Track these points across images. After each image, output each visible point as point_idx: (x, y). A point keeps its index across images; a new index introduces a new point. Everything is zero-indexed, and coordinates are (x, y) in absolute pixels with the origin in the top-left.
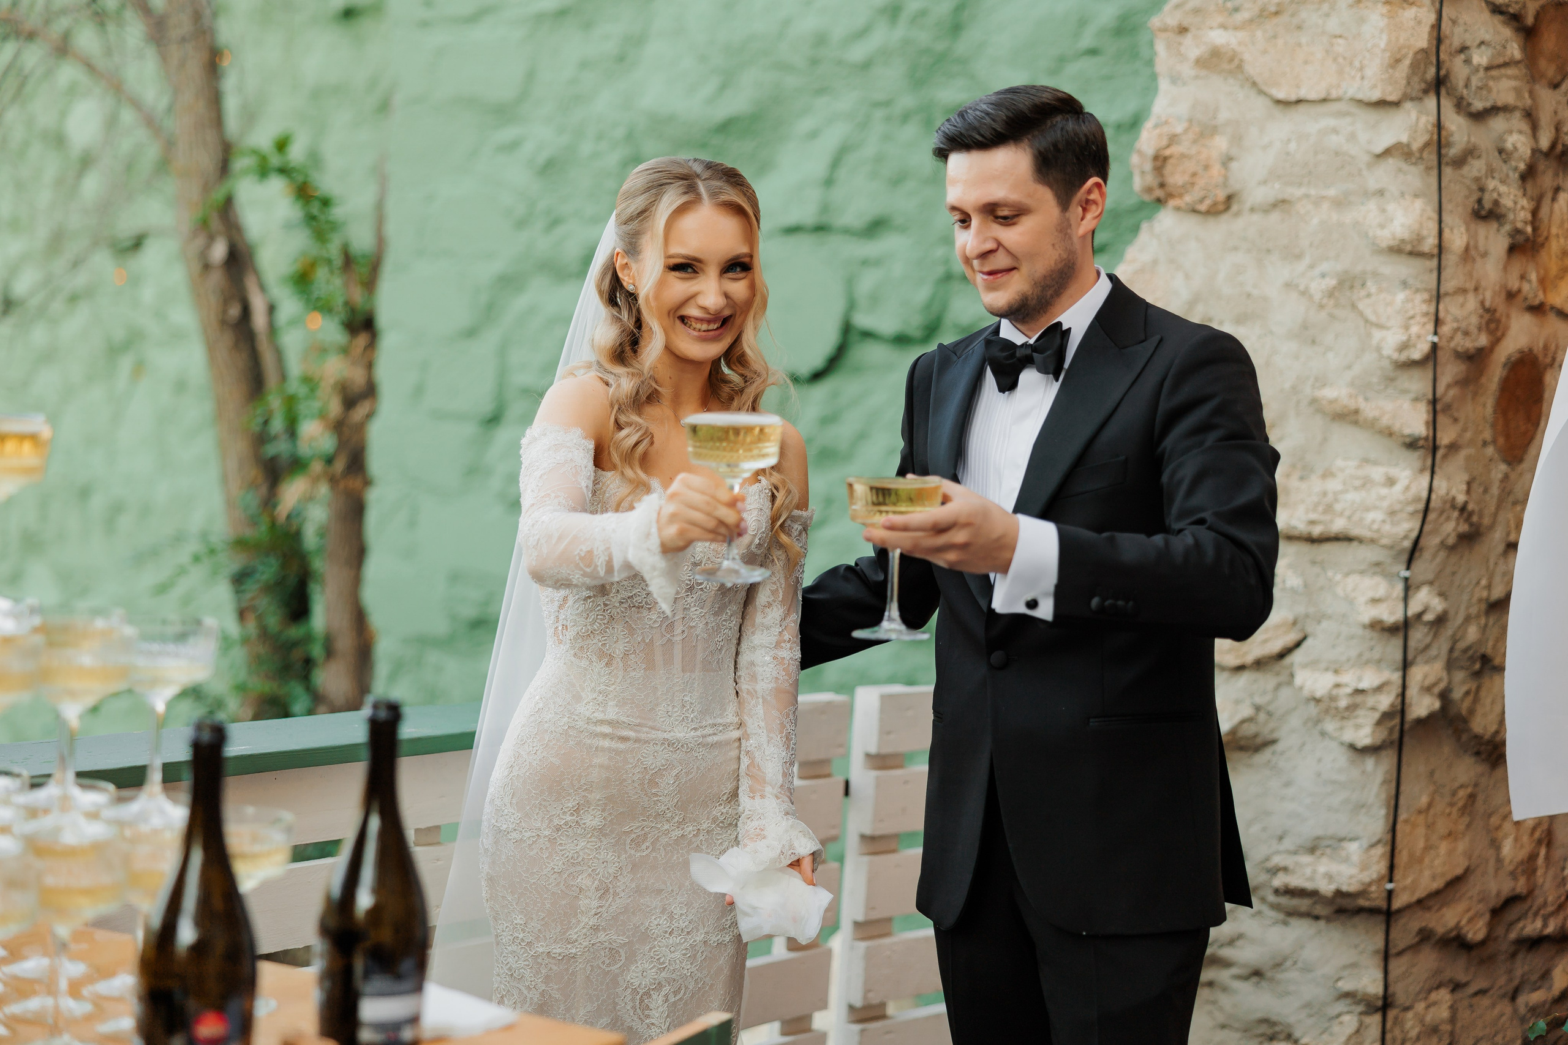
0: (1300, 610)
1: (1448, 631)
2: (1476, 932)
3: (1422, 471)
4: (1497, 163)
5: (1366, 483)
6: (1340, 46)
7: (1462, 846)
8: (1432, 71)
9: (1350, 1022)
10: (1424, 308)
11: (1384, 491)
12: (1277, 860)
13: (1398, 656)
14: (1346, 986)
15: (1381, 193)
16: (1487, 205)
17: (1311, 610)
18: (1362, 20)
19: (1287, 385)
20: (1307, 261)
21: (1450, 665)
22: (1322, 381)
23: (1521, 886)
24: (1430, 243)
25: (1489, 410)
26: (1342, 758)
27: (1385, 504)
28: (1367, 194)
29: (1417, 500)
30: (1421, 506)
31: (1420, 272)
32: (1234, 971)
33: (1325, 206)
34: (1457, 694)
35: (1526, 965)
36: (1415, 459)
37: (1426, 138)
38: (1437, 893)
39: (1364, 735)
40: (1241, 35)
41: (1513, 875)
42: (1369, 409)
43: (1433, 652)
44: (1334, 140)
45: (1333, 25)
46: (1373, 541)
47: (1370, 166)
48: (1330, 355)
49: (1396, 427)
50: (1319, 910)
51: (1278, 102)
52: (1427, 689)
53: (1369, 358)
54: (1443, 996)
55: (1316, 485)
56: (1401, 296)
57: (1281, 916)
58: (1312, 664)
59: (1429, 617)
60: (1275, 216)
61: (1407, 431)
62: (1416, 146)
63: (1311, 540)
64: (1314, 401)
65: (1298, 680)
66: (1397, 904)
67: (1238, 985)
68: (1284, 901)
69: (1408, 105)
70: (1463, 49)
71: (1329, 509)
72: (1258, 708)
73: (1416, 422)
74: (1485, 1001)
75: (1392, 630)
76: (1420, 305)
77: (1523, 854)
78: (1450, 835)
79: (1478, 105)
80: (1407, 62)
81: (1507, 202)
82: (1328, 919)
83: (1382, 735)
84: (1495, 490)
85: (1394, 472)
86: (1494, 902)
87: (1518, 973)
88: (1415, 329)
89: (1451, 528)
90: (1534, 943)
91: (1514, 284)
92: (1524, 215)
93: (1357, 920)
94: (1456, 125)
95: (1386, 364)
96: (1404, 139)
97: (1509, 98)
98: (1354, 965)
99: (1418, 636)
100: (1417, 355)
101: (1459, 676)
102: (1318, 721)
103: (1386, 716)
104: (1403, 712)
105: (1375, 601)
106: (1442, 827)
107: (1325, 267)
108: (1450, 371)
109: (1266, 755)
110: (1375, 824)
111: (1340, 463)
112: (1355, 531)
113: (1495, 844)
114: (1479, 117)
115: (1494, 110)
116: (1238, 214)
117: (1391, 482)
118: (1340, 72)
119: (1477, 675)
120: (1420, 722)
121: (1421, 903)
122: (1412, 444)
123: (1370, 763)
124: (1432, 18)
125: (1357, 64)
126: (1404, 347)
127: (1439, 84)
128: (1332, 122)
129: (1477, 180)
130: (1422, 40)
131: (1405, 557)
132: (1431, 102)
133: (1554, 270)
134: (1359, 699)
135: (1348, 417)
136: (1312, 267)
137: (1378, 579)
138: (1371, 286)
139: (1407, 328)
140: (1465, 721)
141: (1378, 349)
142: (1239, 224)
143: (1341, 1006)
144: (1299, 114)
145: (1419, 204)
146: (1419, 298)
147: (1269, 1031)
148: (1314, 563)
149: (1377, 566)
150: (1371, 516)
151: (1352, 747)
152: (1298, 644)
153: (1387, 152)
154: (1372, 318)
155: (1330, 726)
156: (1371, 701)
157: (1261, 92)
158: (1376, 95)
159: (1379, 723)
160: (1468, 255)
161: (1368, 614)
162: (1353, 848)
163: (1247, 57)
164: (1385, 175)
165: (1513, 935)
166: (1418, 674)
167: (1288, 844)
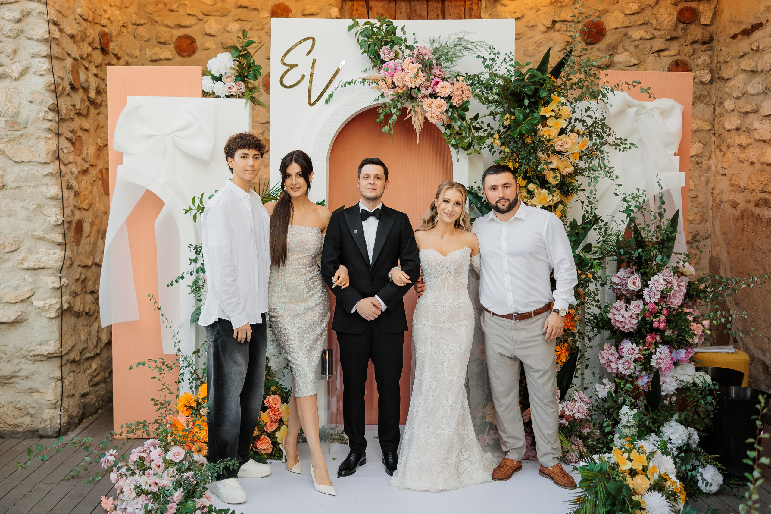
0: (33, 286)
1: (69, 287)
2: (77, 359)
3: (62, 250)
4: (71, 176)
5: (48, 254)
6: (32, 149)
7: (74, 338)
8: (57, 155)
9: (53, 384)
10: (60, 212)
11: (53, 256)
12: (31, 348)
13: (60, 295)
14: (51, 376)
15: (47, 184)
16: (70, 186)
17: (36, 286)
18: (38, 143)
19: (24, 232)
20: (27, 201)
21: (70, 295)
22: (34, 230)
23: (86, 346)
24: (60, 196)
25: (73, 234)
26: (47, 321)
27: (54, 259)
28: (43, 185)
29: (62, 257)
30: (63, 259)
31: (59, 203)
32: (20, 378)
33: (31, 188)
34: (71, 303)
35: (86, 364)
36: (60, 247)
37: (57, 171)
38: (70, 350)
39: (53, 314)
40: (4, 145)
41: (84, 343)
42: (48, 237)
43: (66, 293)
44: (33, 172)
45: (30, 143)
46: (51, 268)
47: (43, 178)
48: (36, 224)
49: (56, 240)
50: (43, 359)
51: (16, 162)
52: (66, 302)
53: (47, 224)
54: (71, 374)
55: (35, 256)
56: (54, 209)
57: (33, 362)
58: (37, 300)
59: (65, 285)
60: (17, 190)
61: (58, 241)
62: (54, 173)
63: (35, 269)
64: (32, 235)
65: (34, 304)
66: (63, 354)
67: (21, 381)
68: (33, 358)
69: (52, 163)
70: (62, 149)
71: (39, 261)
72: (22, 312)
73: (60, 239)
74: (79, 374)
75: (58, 289)
76: (59, 211)
77: (86, 338)
78: (71, 336)
79: (66, 162)
80: (51, 153)
81: (74, 185)
82: (45, 360)
83: (57, 314)
84: (75, 253)
85: (55, 251)
86: (81, 350)
87: (85, 367)
88: (58, 217)
89: (68, 263)
90: (88, 359)
91: (76, 204)
92: (77, 187)
93: (52, 359)
94: (62, 167)
95: (52, 225)
96: (52, 171)
97: (72, 160)
98: (53, 370)
99: (63, 289)
100: (59, 223)
101: (71, 297)
102: (40, 313)
103: (58, 309)
104: (62, 308)
105: (53, 282)
106: (70, 335)
107: (33, 203)
108: (66, 226)
109: (25, 323)
110: (57, 335)
111: (40, 250)
112: (46, 266)
113: (80, 337)
114: (65, 165)
115: (69, 163)
116: (6, 190)
117: (55, 254)
118: (33, 155)
119: (74, 297)
120: (65, 310)
121: (67, 353)
122: (59, 244)
123: (54, 321)
124: (57, 143)
125: (38, 153)
126: (56, 221)
127: (58, 158)
128: (32, 167)
129: (67, 180)
130: (54, 148)
131: (59, 271)
132: (57, 162)
133: (83, 200)
134: (51, 306)
135: (42, 239)
136: (29, 203)
137: (53, 277)
138: (46, 207)
139: (56, 217)
140: (73, 308)
141: (49, 222)
142: (6, 192)
143: (51, 381)
144: (22, 165)
145: (56, 187)
146: (58, 210)
147: (31, 391)
148: (35, 275)
149: (53, 274)
150: (50, 262)
151: (50, 318)
152: (33, 295)
153: (47, 175)
154: (47, 215)
155: (43, 314)
156: (54, 306)
157: (10, 159)
158: (44, 161)
159: (56, 311)
160: (67, 199)
161: (51, 286)
162: (51, 342)
163: (6, 151)
164: (47, 180)
165: (84, 358)
166: (64, 298)
167: (33, 344)
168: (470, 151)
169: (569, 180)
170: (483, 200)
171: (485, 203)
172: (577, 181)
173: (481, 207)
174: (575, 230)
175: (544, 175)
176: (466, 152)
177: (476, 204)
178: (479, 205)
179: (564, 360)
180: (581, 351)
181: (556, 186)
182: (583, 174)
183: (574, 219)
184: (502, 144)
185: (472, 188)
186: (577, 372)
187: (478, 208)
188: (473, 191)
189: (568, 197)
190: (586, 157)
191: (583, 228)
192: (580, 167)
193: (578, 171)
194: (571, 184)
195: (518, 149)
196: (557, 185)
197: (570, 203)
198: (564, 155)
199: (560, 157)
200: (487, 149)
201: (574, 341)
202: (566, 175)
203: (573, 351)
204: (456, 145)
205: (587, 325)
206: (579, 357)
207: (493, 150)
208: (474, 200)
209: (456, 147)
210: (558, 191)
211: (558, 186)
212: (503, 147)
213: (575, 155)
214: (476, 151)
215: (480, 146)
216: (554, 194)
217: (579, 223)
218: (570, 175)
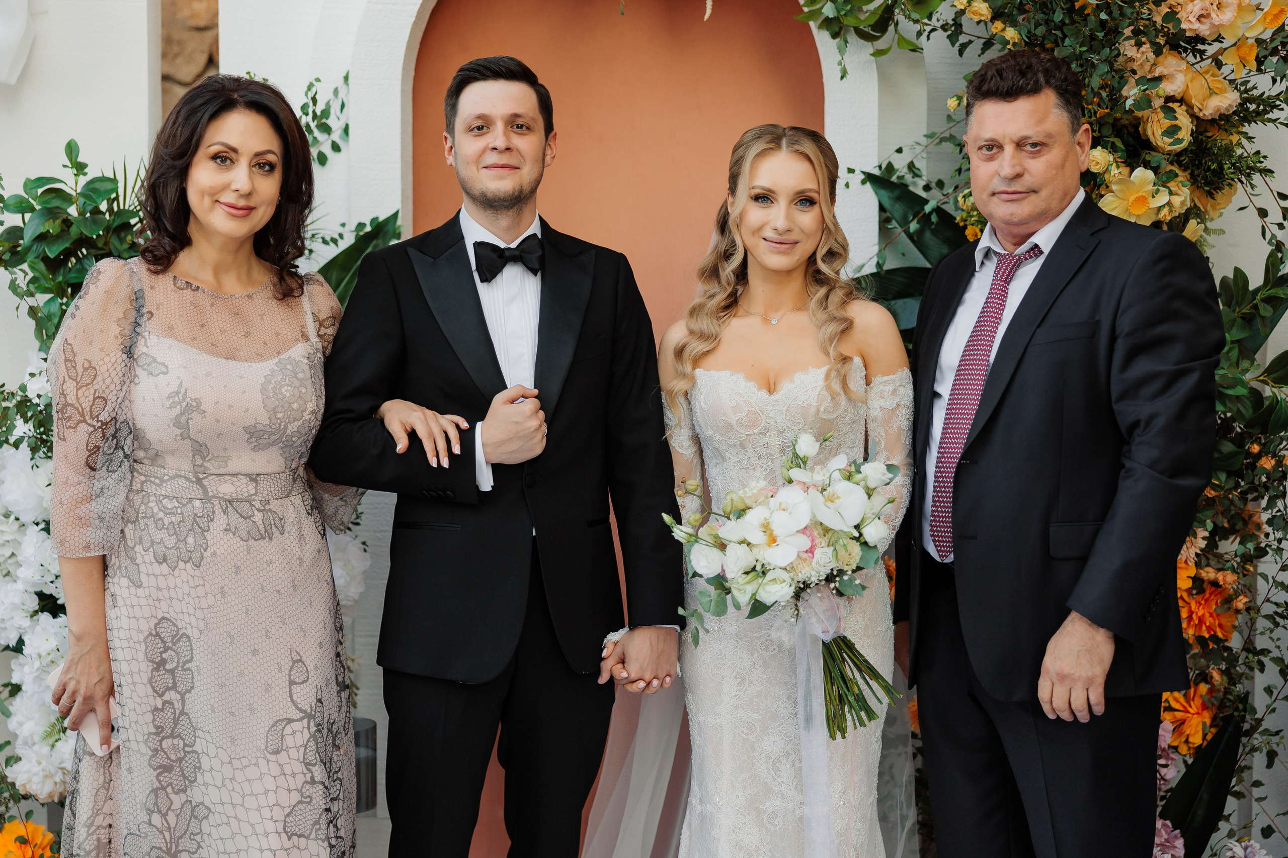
168: (881, 44)
169: (1221, 139)
170: (928, 208)
171: (934, 218)
172: (1250, 139)
173: (920, 232)
174: (1239, 304)
175: (1137, 123)
176: (869, 48)
177: (904, 223)
178: (914, 226)
179: (1197, 740)
180: (1254, 711)
181: (1176, 158)
182: (1271, 116)
183: (1237, 271)
184: (997, 15)
185: (890, 168)
186: (1240, 781)
187: (910, 236)
188: (894, 179)
189: (1219, 196)
190: (1275, 59)
191: (1268, 300)
192: (1255, 93)
193: (1252, 107)
194: (1228, 150)
195: (1049, 31)
196: (1179, 154)
197: (1221, 214)
198: (1202, 52)
199: (1191, 58)
200: (940, 37)
201: (1232, 678)
202: (1213, 121)
203: (1228, 712)
204: (836, 19)
205: (1277, 625)
206: (1246, 726)
207: (963, 39)
208: (897, 210)
209: (835, 28)
210: (1182, 176)
211: (1185, 159)
212: (999, 25)
213: (1244, 51)
214: (902, 41)
215: (918, 27)
216: (1172, 185)
217: (1256, 280)
218: (1224, 121)
